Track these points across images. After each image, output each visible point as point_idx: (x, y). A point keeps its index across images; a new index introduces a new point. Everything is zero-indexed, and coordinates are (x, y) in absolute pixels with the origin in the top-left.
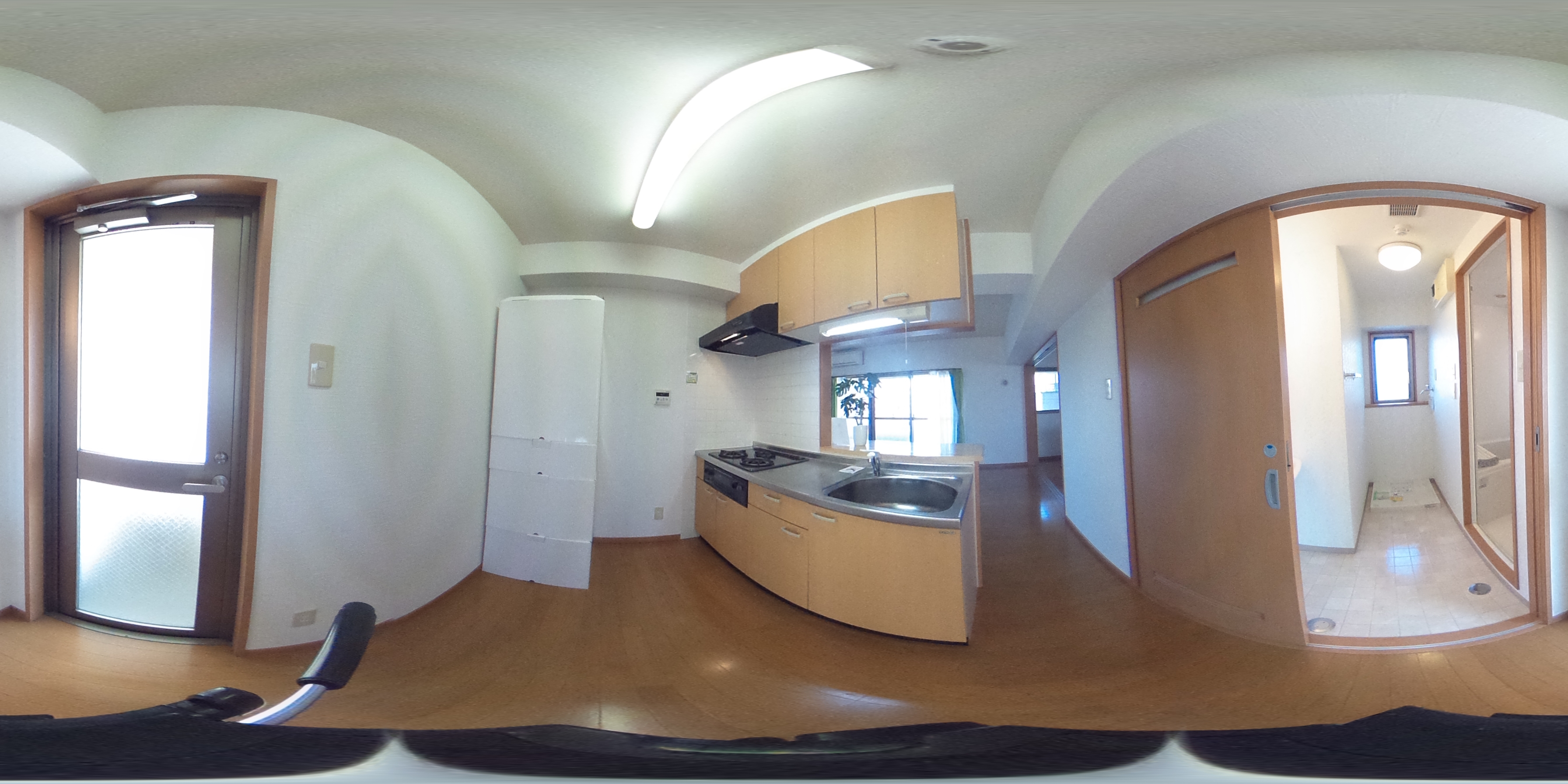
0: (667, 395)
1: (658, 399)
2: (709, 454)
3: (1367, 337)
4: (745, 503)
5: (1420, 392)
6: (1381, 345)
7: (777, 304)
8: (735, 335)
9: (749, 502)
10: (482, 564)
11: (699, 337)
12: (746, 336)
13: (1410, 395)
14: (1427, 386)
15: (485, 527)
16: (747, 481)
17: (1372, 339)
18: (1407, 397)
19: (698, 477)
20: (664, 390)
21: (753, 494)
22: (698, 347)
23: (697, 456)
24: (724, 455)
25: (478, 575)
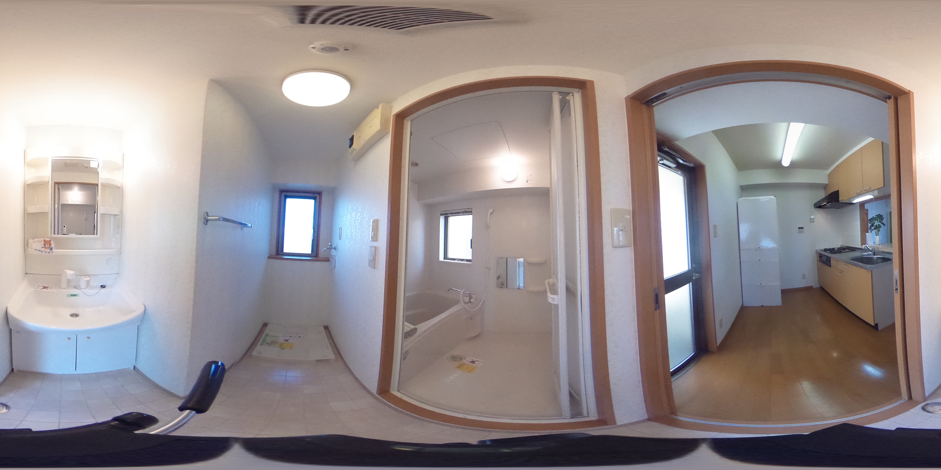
0: (802, 228)
1: (799, 230)
2: (821, 250)
3: (277, 195)
4: (830, 266)
5: (322, 249)
6: (291, 203)
7: (838, 191)
8: (826, 203)
9: (831, 265)
10: (743, 304)
11: (814, 203)
12: (830, 203)
13: (312, 252)
14: (330, 244)
15: (742, 285)
16: (830, 257)
17: (283, 197)
18: (309, 251)
19: (818, 260)
20: (801, 226)
21: (833, 262)
22: (814, 208)
23: (817, 252)
24: (825, 250)
25: (743, 309)
